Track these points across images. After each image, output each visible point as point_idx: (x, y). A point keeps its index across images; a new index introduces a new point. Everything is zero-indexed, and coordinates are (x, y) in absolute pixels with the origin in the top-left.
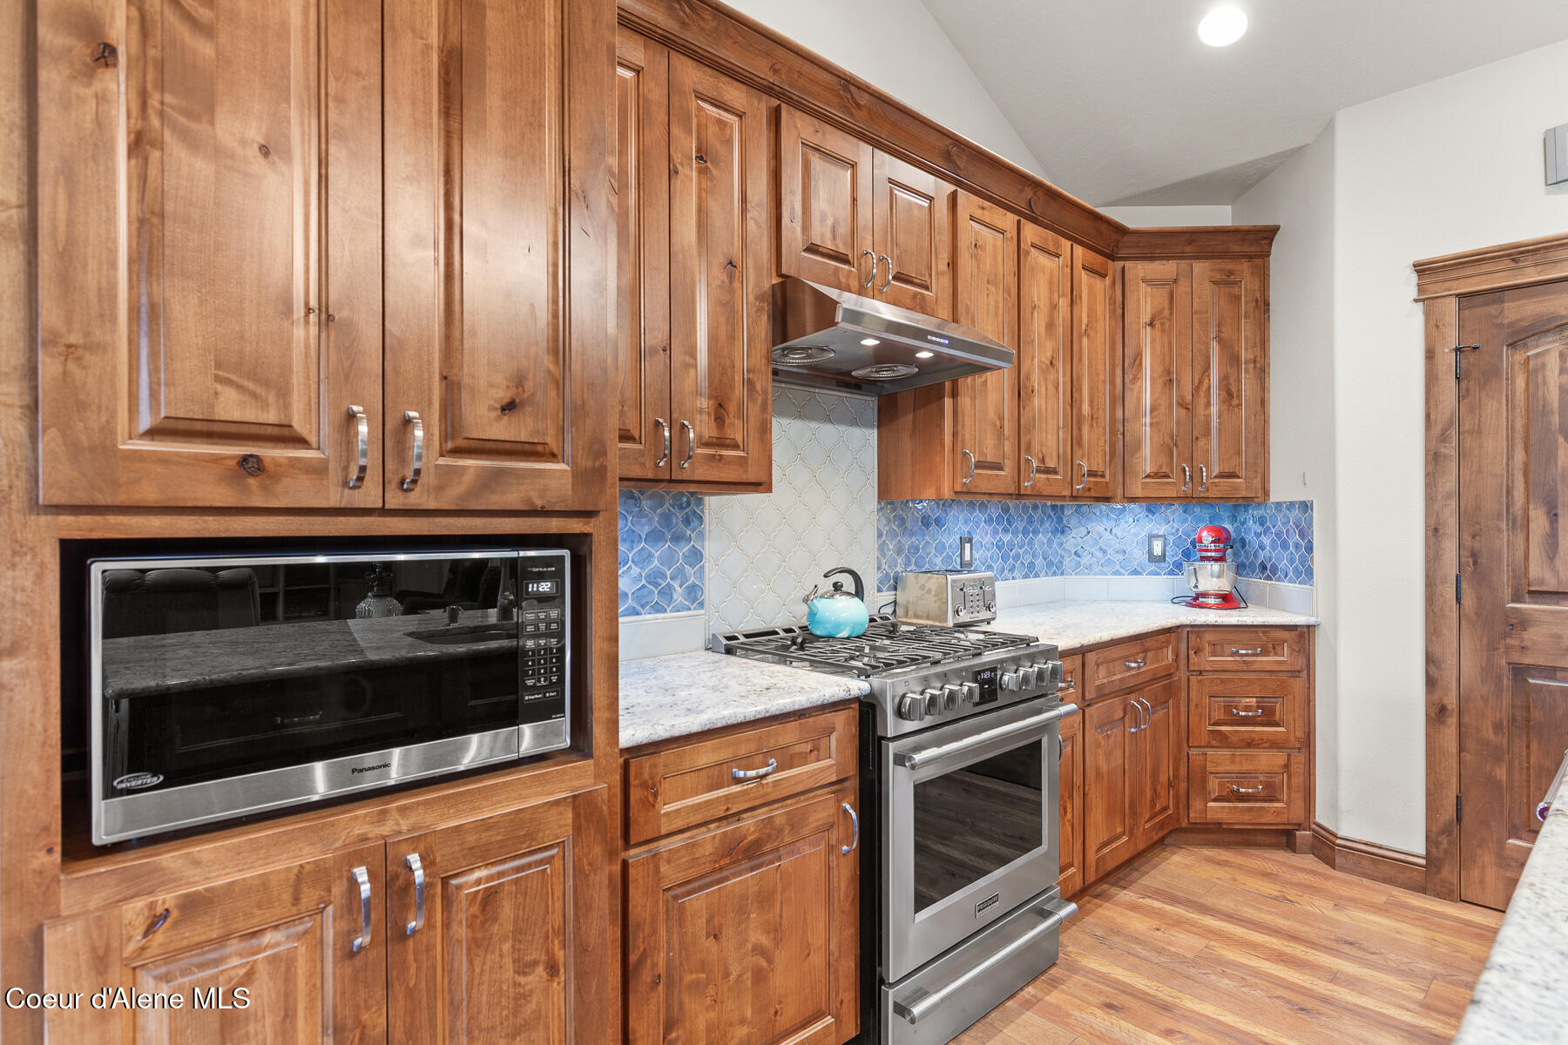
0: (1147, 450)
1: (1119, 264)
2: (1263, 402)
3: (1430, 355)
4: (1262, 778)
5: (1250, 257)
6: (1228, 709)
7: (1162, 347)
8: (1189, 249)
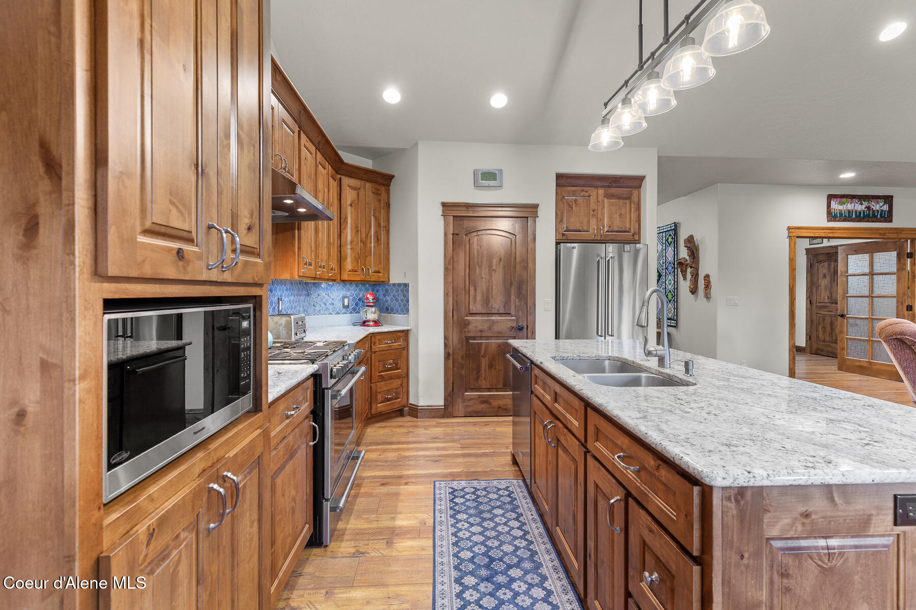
0: (349, 260)
1: (339, 176)
2: (388, 244)
3: (446, 234)
4: (394, 390)
5: (384, 185)
6: (384, 365)
7: (355, 216)
8: (365, 176)
